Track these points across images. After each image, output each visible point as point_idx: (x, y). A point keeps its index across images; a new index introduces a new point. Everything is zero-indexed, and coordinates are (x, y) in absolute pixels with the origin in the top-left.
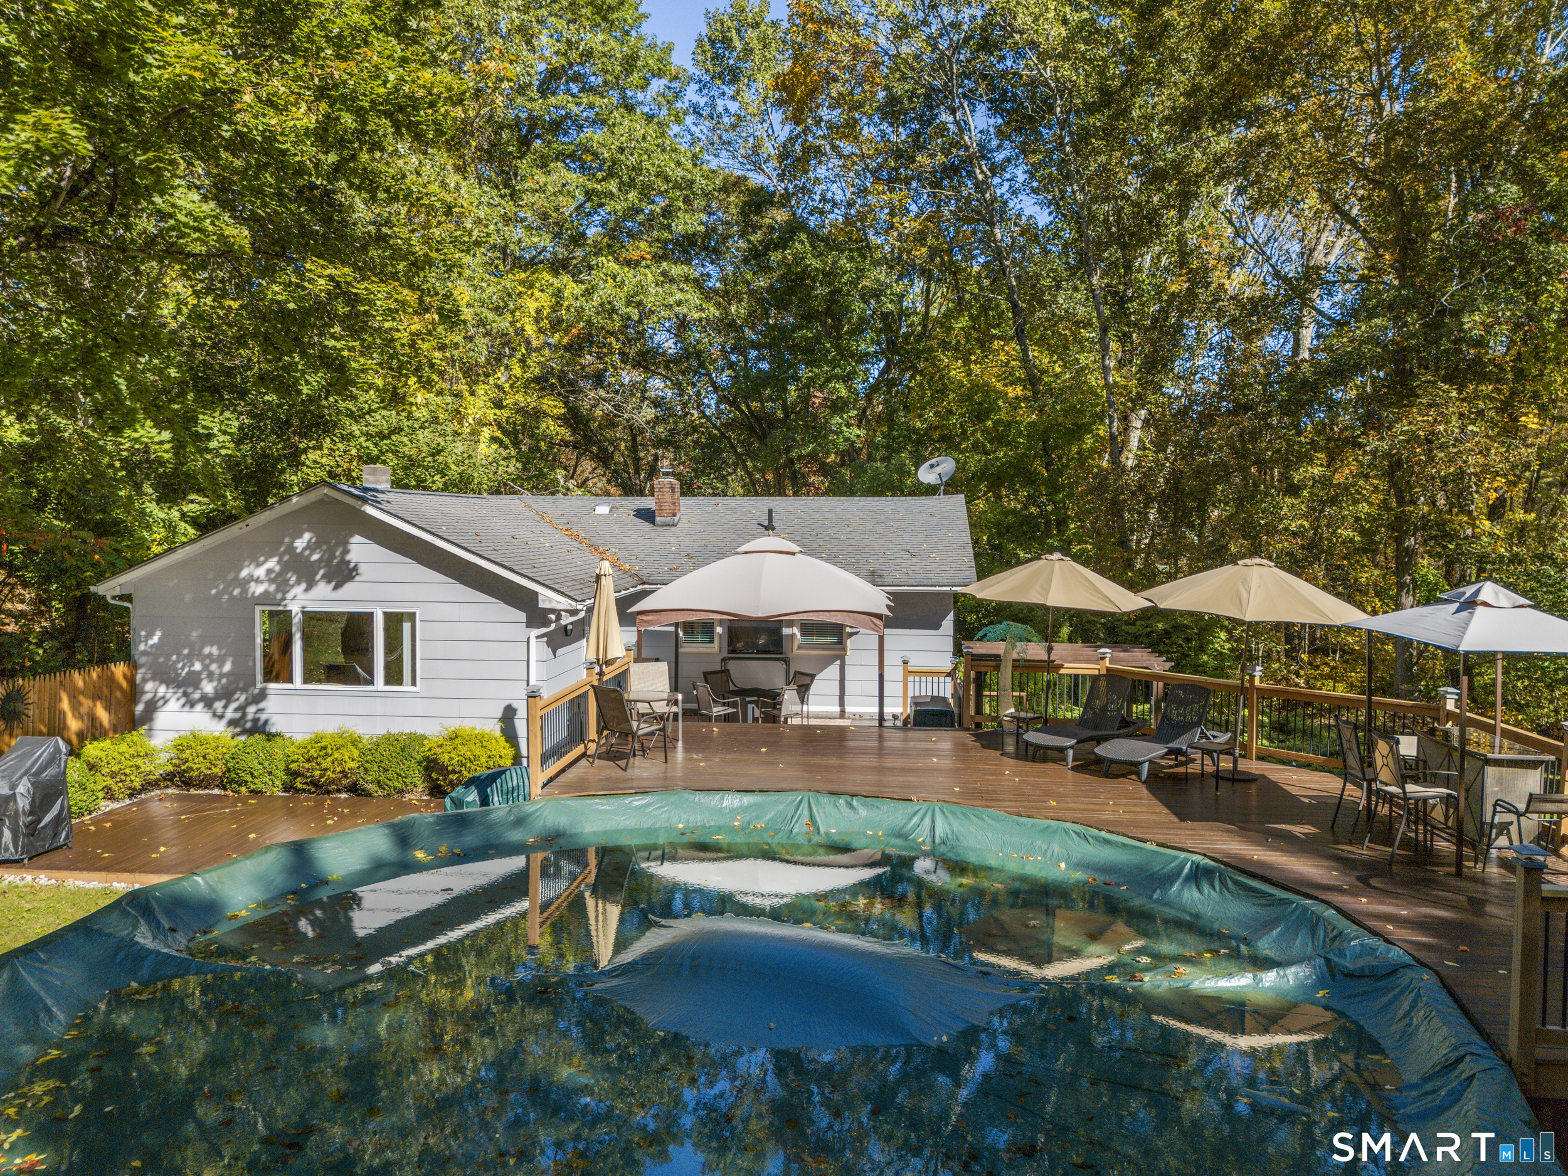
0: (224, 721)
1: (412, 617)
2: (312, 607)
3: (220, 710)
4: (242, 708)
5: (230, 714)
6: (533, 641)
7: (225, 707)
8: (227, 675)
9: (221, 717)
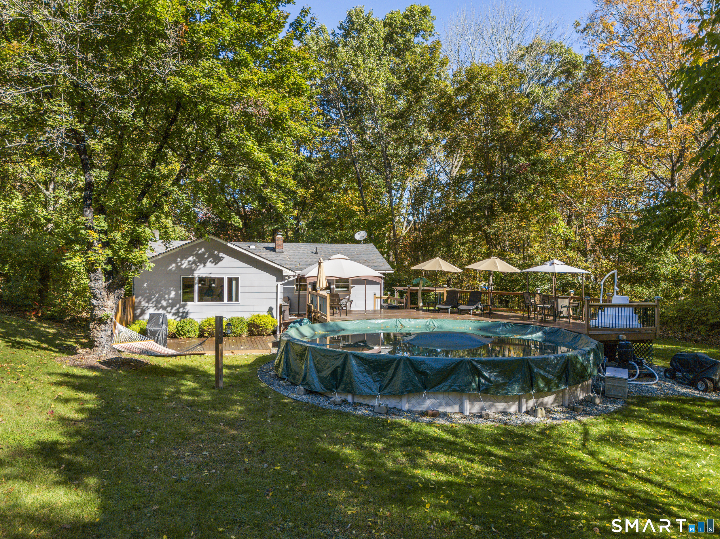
0: (171, 314)
1: (237, 279)
2: (201, 275)
3: (169, 311)
4: (178, 309)
5: (173, 311)
6: (279, 286)
7: (171, 309)
8: (172, 299)
9: (170, 313)
